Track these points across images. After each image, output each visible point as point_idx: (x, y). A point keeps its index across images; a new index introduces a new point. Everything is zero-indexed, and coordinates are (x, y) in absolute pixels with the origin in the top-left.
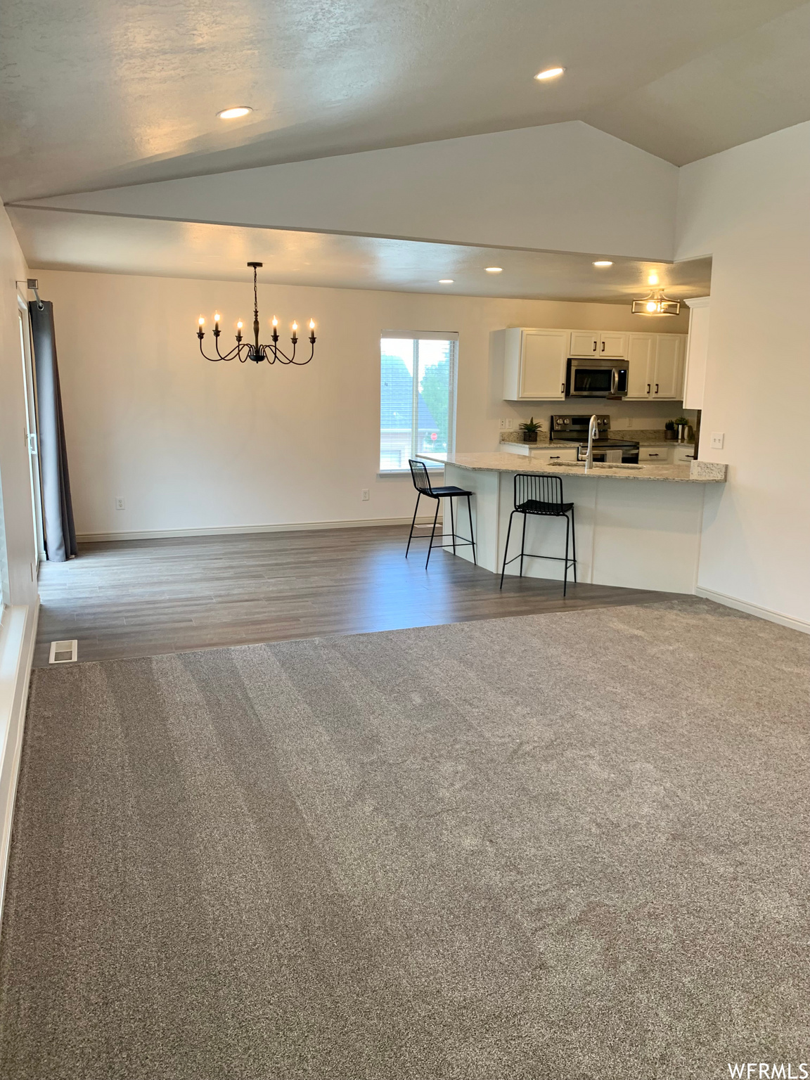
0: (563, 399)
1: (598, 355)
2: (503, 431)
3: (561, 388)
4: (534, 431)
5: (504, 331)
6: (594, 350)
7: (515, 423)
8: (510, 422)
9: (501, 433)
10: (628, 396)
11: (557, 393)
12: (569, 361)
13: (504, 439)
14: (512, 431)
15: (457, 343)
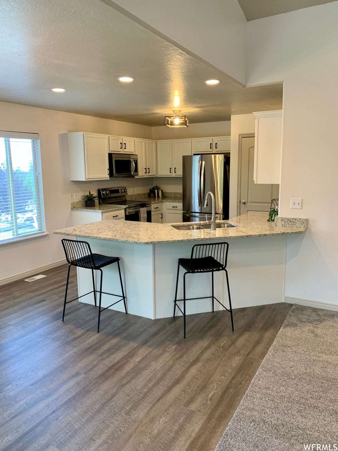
0: (109, 179)
1: (122, 151)
2: (73, 201)
3: (107, 172)
4: (92, 200)
5: (67, 134)
6: (121, 148)
7: (78, 196)
8: (76, 195)
9: (72, 203)
10: (139, 175)
11: (105, 175)
12: (110, 155)
13: (74, 207)
14: (78, 201)
15: (39, 141)
